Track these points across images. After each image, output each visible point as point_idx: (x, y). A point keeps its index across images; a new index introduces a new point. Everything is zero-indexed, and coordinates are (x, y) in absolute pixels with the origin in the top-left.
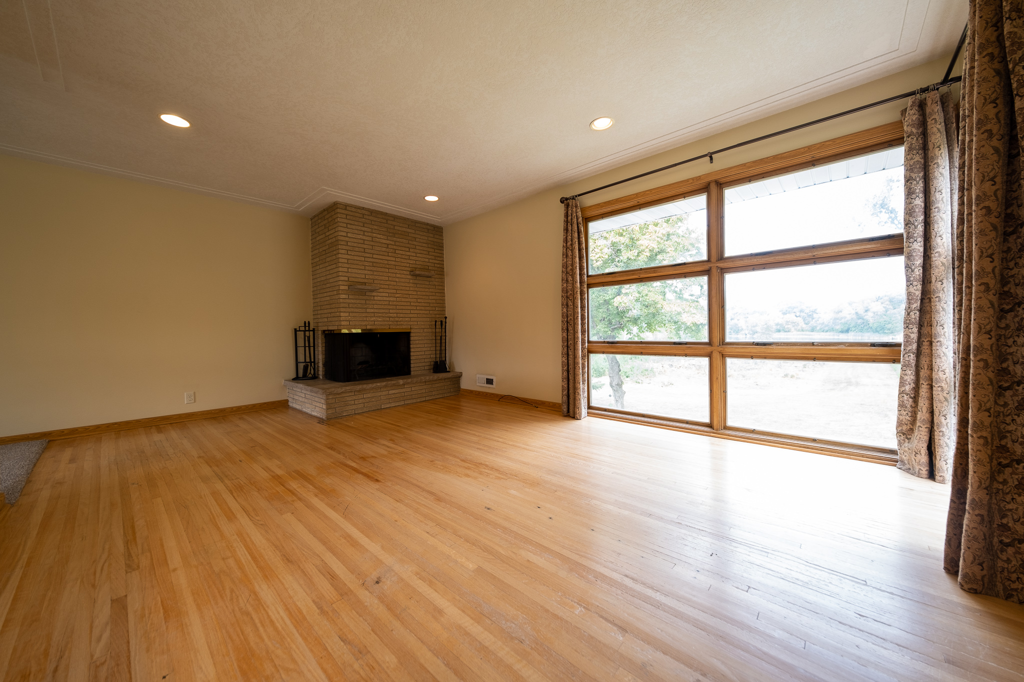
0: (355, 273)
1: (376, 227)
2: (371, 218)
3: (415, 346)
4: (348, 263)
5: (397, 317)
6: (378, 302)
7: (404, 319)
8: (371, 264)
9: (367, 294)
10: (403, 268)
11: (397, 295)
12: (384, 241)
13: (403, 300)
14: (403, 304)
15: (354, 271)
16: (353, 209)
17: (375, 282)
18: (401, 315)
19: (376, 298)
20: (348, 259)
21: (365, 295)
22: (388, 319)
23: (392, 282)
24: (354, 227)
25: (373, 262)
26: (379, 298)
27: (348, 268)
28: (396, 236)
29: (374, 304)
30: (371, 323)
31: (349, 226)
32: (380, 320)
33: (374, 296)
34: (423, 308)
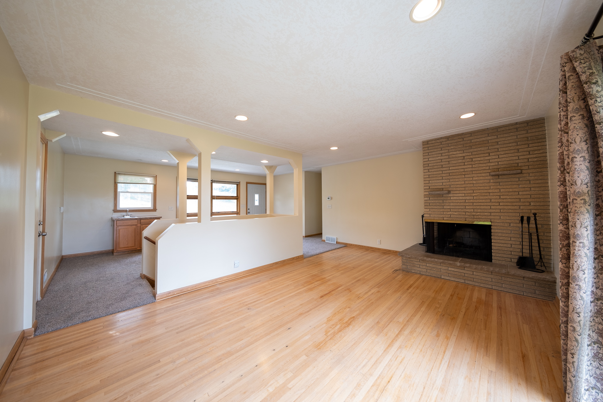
0: (435, 183)
1: (452, 147)
2: (449, 142)
3: (496, 238)
4: (429, 177)
5: (474, 212)
6: (454, 201)
7: (481, 214)
8: (448, 174)
9: (444, 196)
10: (481, 172)
11: (474, 195)
12: (461, 155)
13: (482, 198)
14: (481, 201)
15: (434, 181)
16: (433, 142)
17: (452, 186)
18: (479, 211)
19: (452, 198)
20: (429, 175)
21: (443, 197)
22: (464, 213)
23: (469, 185)
24: (434, 153)
25: (449, 173)
26: (455, 198)
27: (429, 181)
28: (473, 147)
29: (450, 203)
30: (447, 216)
31: (430, 154)
32: (456, 214)
33: (450, 197)
34: (509, 204)
